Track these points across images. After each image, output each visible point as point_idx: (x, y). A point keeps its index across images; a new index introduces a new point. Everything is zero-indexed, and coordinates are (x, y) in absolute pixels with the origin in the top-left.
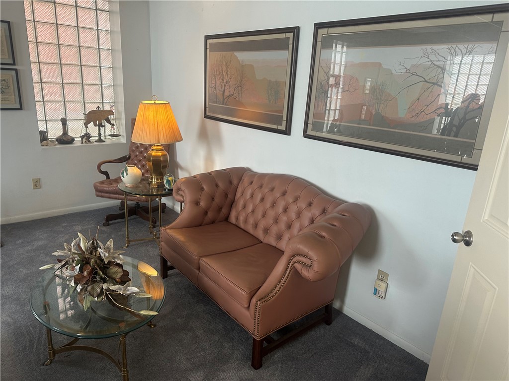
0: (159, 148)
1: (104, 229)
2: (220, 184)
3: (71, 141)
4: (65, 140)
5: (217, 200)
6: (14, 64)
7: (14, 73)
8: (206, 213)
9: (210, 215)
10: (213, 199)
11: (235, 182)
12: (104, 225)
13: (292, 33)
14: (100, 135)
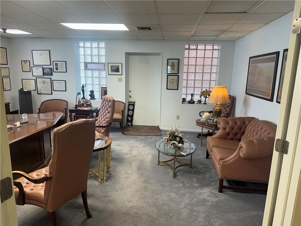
0: (219, 106)
1: (197, 139)
2: (238, 123)
3: (194, 103)
4: (192, 102)
5: (235, 129)
6: (178, 74)
7: (177, 77)
8: (228, 134)
9: (230, 136)
10: (233, 129)
11: (247, 123)
12: (197, 137)
13: (276, 55)
14: (205, 101)
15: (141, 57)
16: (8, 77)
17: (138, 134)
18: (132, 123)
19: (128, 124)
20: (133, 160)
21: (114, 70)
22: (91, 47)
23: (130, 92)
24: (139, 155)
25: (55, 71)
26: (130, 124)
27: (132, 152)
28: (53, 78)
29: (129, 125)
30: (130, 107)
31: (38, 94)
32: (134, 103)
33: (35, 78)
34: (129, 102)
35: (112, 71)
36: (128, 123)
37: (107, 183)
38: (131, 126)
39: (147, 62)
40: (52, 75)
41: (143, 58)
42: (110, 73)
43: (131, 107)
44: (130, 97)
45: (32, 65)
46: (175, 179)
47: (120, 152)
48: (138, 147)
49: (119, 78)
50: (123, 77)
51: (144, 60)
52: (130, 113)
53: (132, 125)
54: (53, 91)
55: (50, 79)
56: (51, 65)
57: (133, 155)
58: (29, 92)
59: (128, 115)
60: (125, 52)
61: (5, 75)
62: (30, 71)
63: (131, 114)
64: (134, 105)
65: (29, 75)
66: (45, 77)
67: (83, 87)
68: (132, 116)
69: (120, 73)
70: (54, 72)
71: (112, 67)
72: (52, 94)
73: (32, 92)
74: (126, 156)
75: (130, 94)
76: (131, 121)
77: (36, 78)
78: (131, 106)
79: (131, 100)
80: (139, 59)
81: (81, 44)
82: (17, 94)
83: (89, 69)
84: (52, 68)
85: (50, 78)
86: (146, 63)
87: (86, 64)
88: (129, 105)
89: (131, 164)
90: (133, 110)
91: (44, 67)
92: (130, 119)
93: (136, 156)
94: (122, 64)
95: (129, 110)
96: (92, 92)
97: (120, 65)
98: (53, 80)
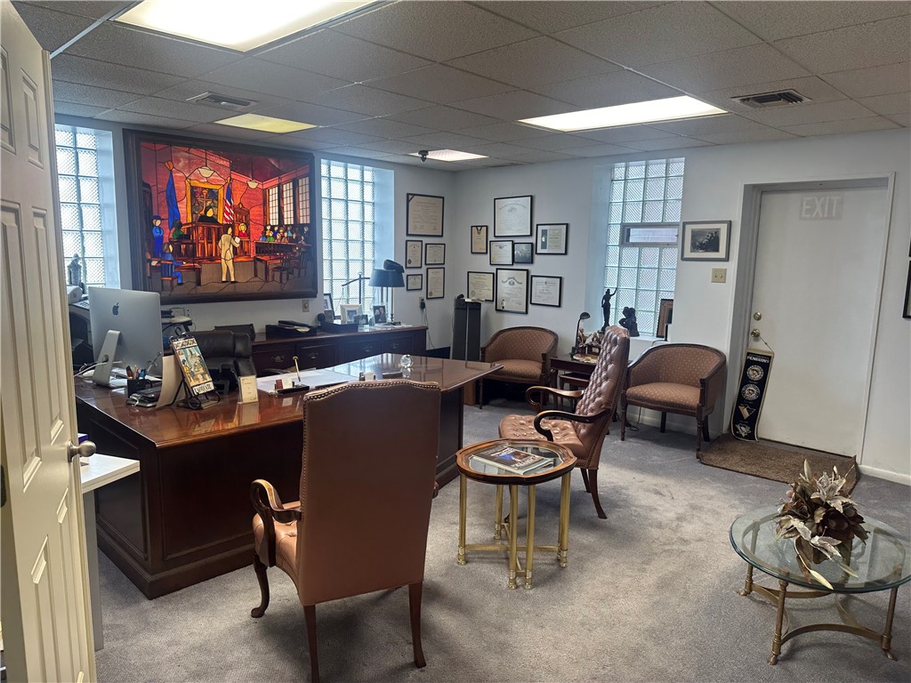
15: (808, 197)
16: (441, 266)
17: (754, 469)
18: (753, 429)
19: (736, 429)
20: (668, 551)
21: (701, 244)
22: (645, 178)
23: (759, 318)
24: (700, 540)
25: (540, 250)
26: (744, 430)
27: (684, 524)
28: (534, 269)
29: (740, 435)
30: (751, 372)
31: (496, 310)
32: (770, 358)
33: (493, 269)
34: (748, 354)
35: (695, 247)
36: (738, 427)
37: (531, 592)
38: (746, 437)
39: (834, 214)
40: (532, 262)
41: (819, 200)
42: (688, 254)
43: (755, 373)
44: (756, 336)
45: (491, 238)
46: (775, 667)
47: (643, 512)
48: (718, 513)
49: (715, 271)
50: (732, 268)
51: (823, 206)
52: (751, 392)
53: (751, 436)
54: (530, 306)
55: (525, 272)
56: (531, 235)
57: (679, 535)
58: (476, 306)
59: (741, 400)
60: (745, 185)
61: (435, 261)
62: (487, 253)
63: (754, 396)
64: (766, 368)
65: (482, 263)
66: (515, 267)
67: (607, 297)
68: (756, 405)
69: (722, 254)
70: (537, 253)
71: (695, 234)
72: (527, 312)
73: (484, 307)
74: (655, 532)
75: (756, 325)
76: (752, 421)
77: (497, 269)
78: (757, 368)
79: (760, 347)
80: (802, 205)
81: (619, 172)
82: (451, 310)
83: (634, 245)
84: (534, 242)
85: (527, 270)
86: (827, 218)
87: (626, 230)
88: (749, 363)
89: (647, 562)
90: (762, 384)
91: (516, 240)
92: (746, 413)
93: (685, 542)
94: (730, 224)
95: (745, 381)
96: (629, 313)
97: (723, 229)
98: (532, 276)
